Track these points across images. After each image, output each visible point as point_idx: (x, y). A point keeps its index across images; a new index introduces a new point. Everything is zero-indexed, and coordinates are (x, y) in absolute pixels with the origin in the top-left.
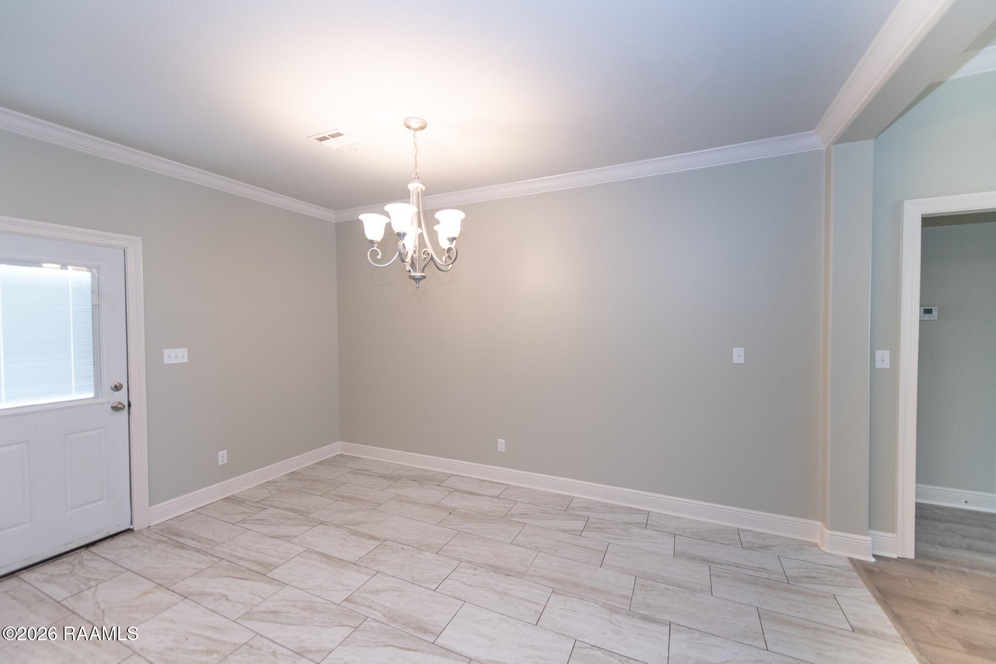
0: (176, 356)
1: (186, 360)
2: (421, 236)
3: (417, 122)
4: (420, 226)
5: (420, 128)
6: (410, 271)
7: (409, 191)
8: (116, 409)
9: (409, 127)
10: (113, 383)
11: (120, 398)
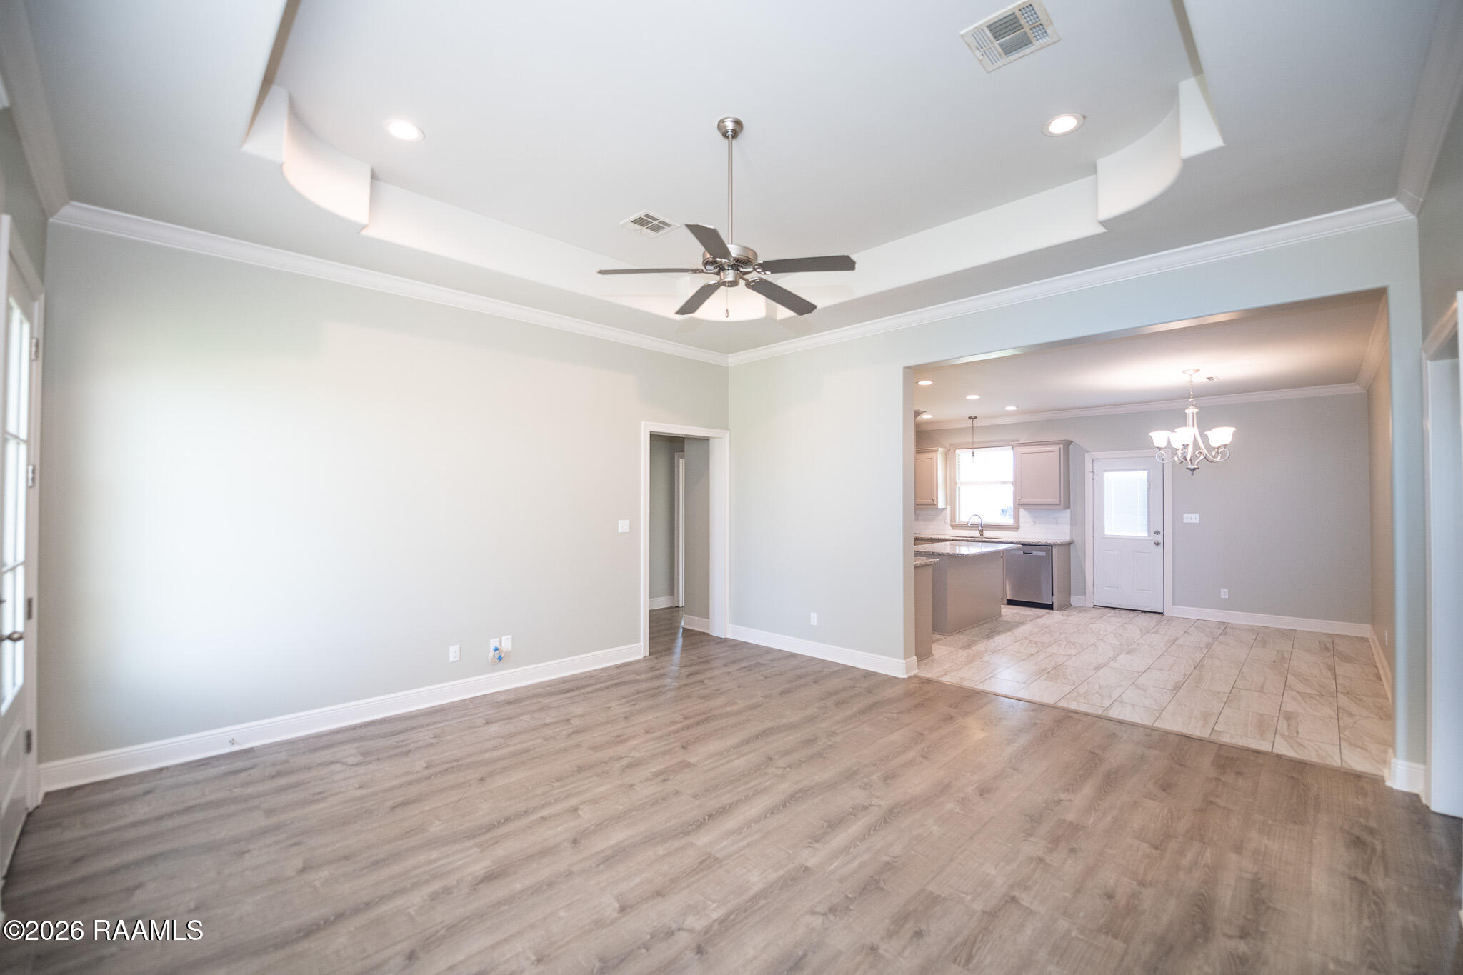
0: (1191, 518)
1: (1198, 521)
8: (1158, 544)
10: (1155, 530)
11: (1159, 538)
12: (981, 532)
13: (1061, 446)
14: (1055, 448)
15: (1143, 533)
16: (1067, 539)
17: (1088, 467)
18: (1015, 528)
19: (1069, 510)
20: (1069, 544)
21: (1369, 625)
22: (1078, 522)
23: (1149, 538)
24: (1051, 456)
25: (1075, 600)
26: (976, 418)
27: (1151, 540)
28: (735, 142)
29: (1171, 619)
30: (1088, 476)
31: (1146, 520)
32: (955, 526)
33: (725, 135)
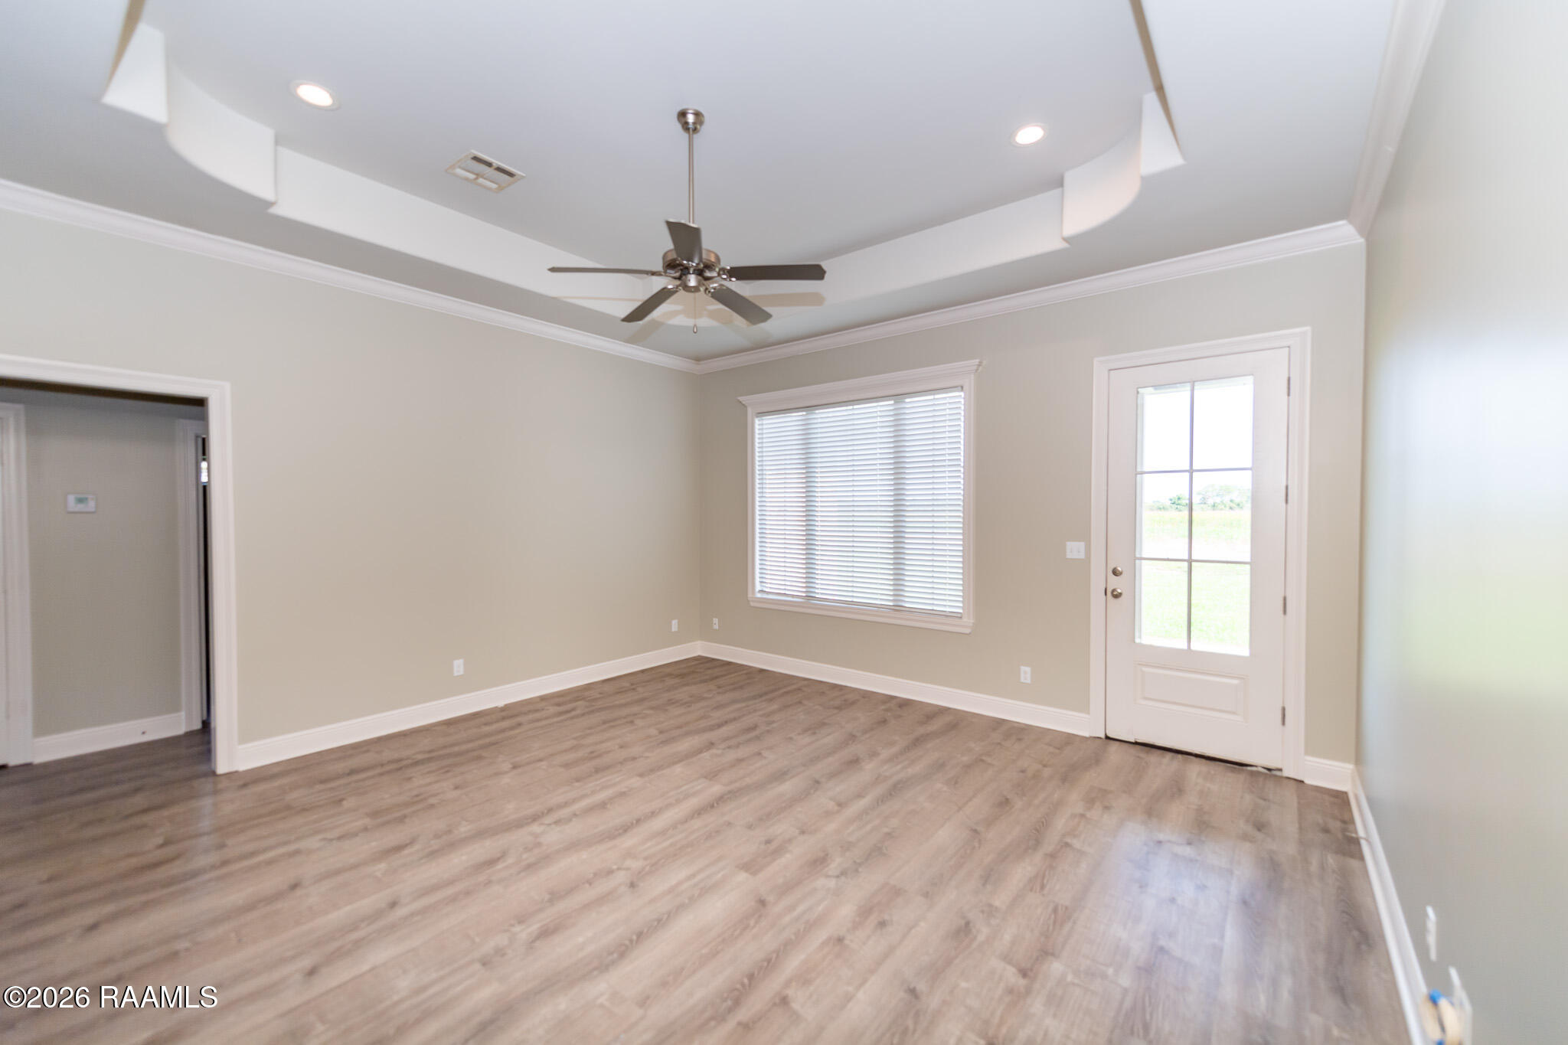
28: (695, 136)
33: (685, 126)
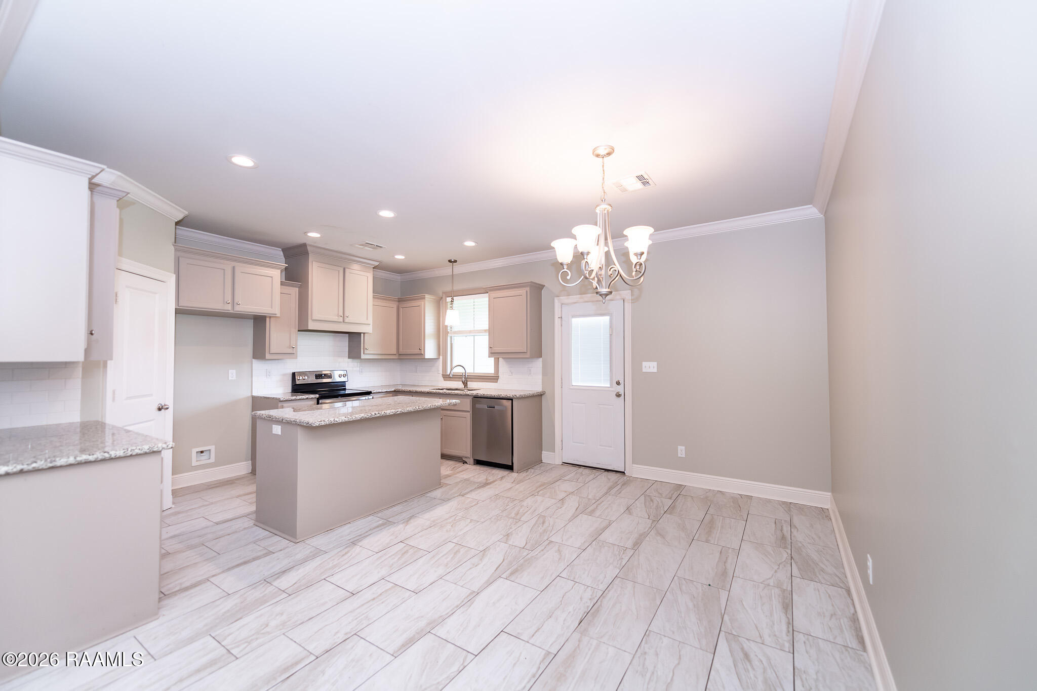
0: (650, 367)
1: (655, 370)
2: (607, 254)
3: (605, 149)
4: (606, 244)
5: (607, 154)
6: (597, 288)
7: (597, 213)
9: (598, 156)
10: (617, 380)
11: (620, 389)
12: (465, 384)
13: (528, 289)
14: (523, 291)
15: (604, 383)
16: (538, 389)
17: (557, 314)
18: (494, 378)
19: (541, 358)
20: (540, 395)
21: (830, 494)
22: (548, 372)
23: (611, 389)
24: (519, 300)
25: (546, 456)
26: (455, 261)
27: (612, 391)
29: (632, 480)
30: (557, 321)
31: (609, 369)
32: (446, 377)
